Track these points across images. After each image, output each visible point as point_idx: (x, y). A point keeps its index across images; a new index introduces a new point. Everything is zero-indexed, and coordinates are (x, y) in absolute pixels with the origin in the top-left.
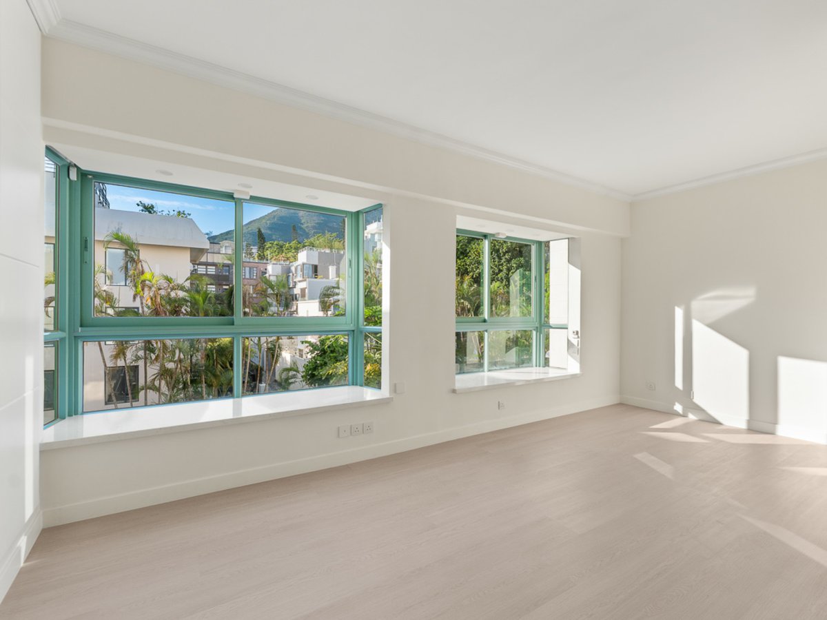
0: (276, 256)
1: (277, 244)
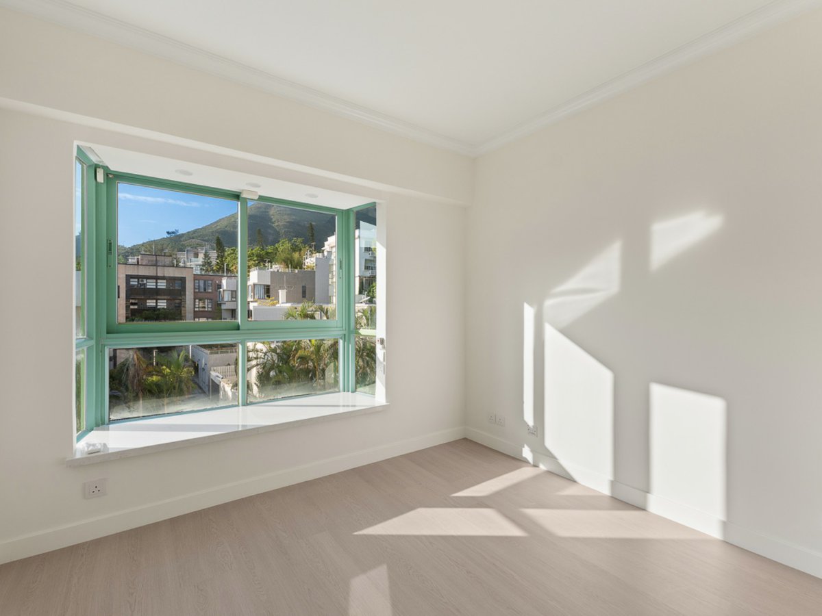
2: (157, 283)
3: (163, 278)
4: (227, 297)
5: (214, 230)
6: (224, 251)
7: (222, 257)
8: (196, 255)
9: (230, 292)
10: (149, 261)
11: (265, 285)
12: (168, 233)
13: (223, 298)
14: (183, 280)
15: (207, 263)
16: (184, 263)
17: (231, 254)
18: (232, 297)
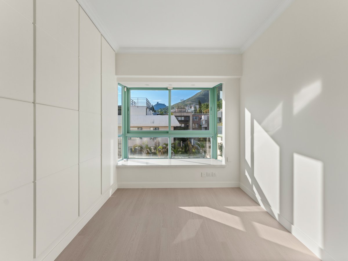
0: (206, 109)
1: (206, 105)
2: (181, 118)
3: (183, 116)
4: (204, 122)
5: (195, 97)
6: (201, 105)
7: (201, 107)
8: (191, 108)
9: (205, 121)
10: (179, 111)
11: (219, 118)
12: (181, 100)
13: (202, 123)
14: (189, 117)
15: (195, 110)
16: (187, 111)
17: (203, 106)
18: (206, 123)
